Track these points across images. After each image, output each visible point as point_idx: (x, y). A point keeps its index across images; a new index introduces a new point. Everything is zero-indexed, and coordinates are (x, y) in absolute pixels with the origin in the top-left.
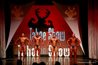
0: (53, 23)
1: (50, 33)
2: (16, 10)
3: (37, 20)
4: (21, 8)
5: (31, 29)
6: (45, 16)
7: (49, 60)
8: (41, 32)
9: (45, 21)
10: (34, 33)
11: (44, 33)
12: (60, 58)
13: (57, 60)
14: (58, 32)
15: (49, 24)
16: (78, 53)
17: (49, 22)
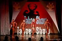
0: (39, 13)
1: (37, 19)
2: (16, 5)
3: (29, 11)
4: (19, 3)
5: (25, 17)
6: (34, 8)
7: (37, 37)
8: (31, 19)
9: (34, 12)
10: (27, 19)
11: (34, 19)
12: (43, 35)
13: (42, 36)
14: (42, 19)
15: (37, 14)
16: (55, 32)
17: (37, 12)
